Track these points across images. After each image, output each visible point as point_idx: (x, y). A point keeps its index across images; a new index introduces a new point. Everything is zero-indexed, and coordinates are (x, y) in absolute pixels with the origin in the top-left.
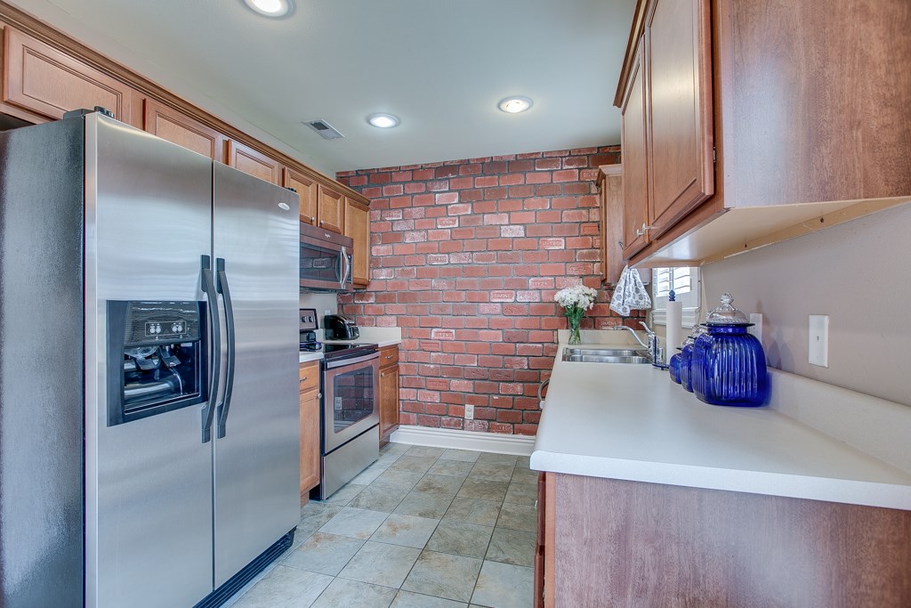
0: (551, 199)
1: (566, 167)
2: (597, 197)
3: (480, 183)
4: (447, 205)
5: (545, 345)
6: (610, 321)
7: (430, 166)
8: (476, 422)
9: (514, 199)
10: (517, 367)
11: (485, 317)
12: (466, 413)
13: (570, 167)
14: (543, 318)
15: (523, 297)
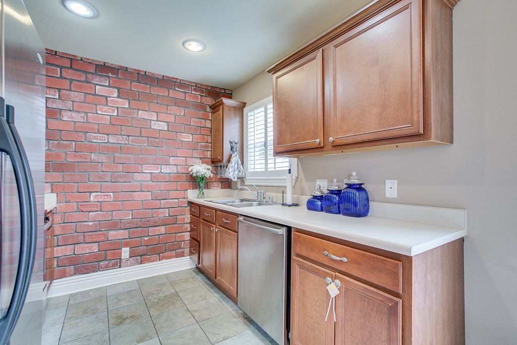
0: (184, 110)
1: (193, 92)
2: (210, 114)
3: (136, 87)
4: (107, 97)
5: (180, 200)
6: (216, 184)
7: (90, 61)
8: (131, 259)
9: (161, 104)
10: (161, 216)
11: (139, 183)
12: (123, 254)
13: (196, 93)
14: (178, 183)
15: (166, 170)
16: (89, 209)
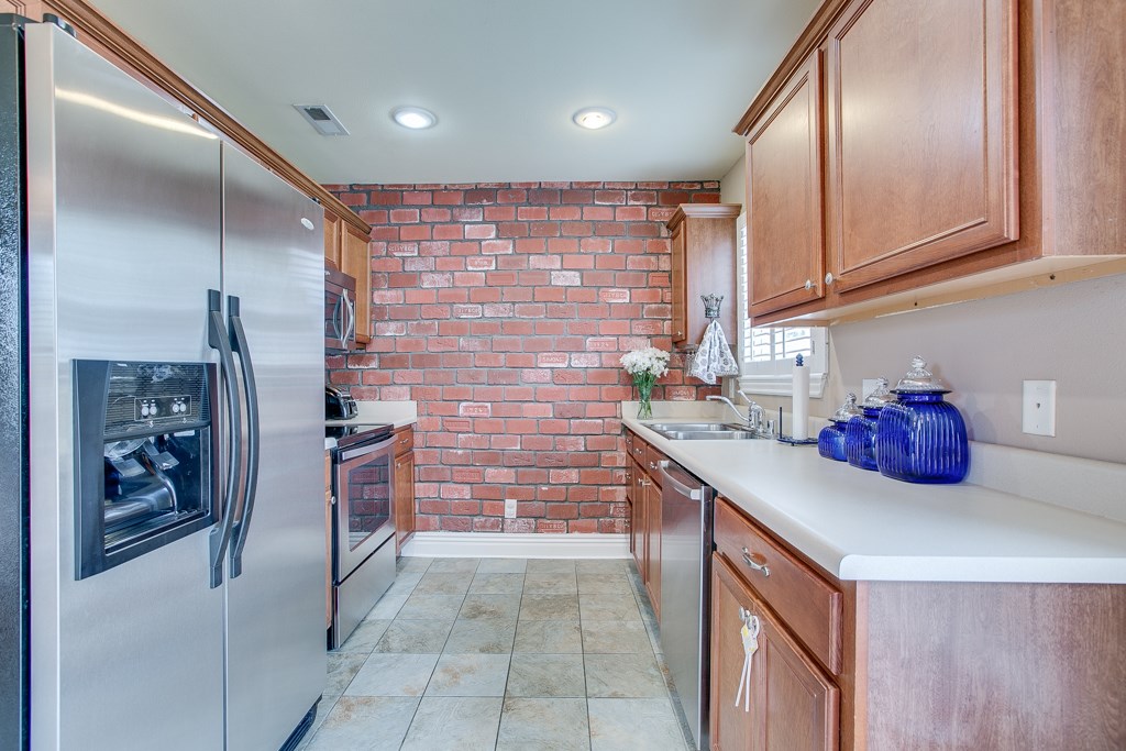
0: (613, 241)
1: (631, 203)
2: (668, 242)
3: (525, 214)
4: (480, 241)
5: (606, 420)
6: (683, 390)
7: (457, 187)
8: (520, 520)
9: (568, 237)
10: (571, 449)
11: (530, 387)
12: (507, 510)
13: (636, 203)
14: (604, 388)
15: (579, 361)
16: (458, 429)
